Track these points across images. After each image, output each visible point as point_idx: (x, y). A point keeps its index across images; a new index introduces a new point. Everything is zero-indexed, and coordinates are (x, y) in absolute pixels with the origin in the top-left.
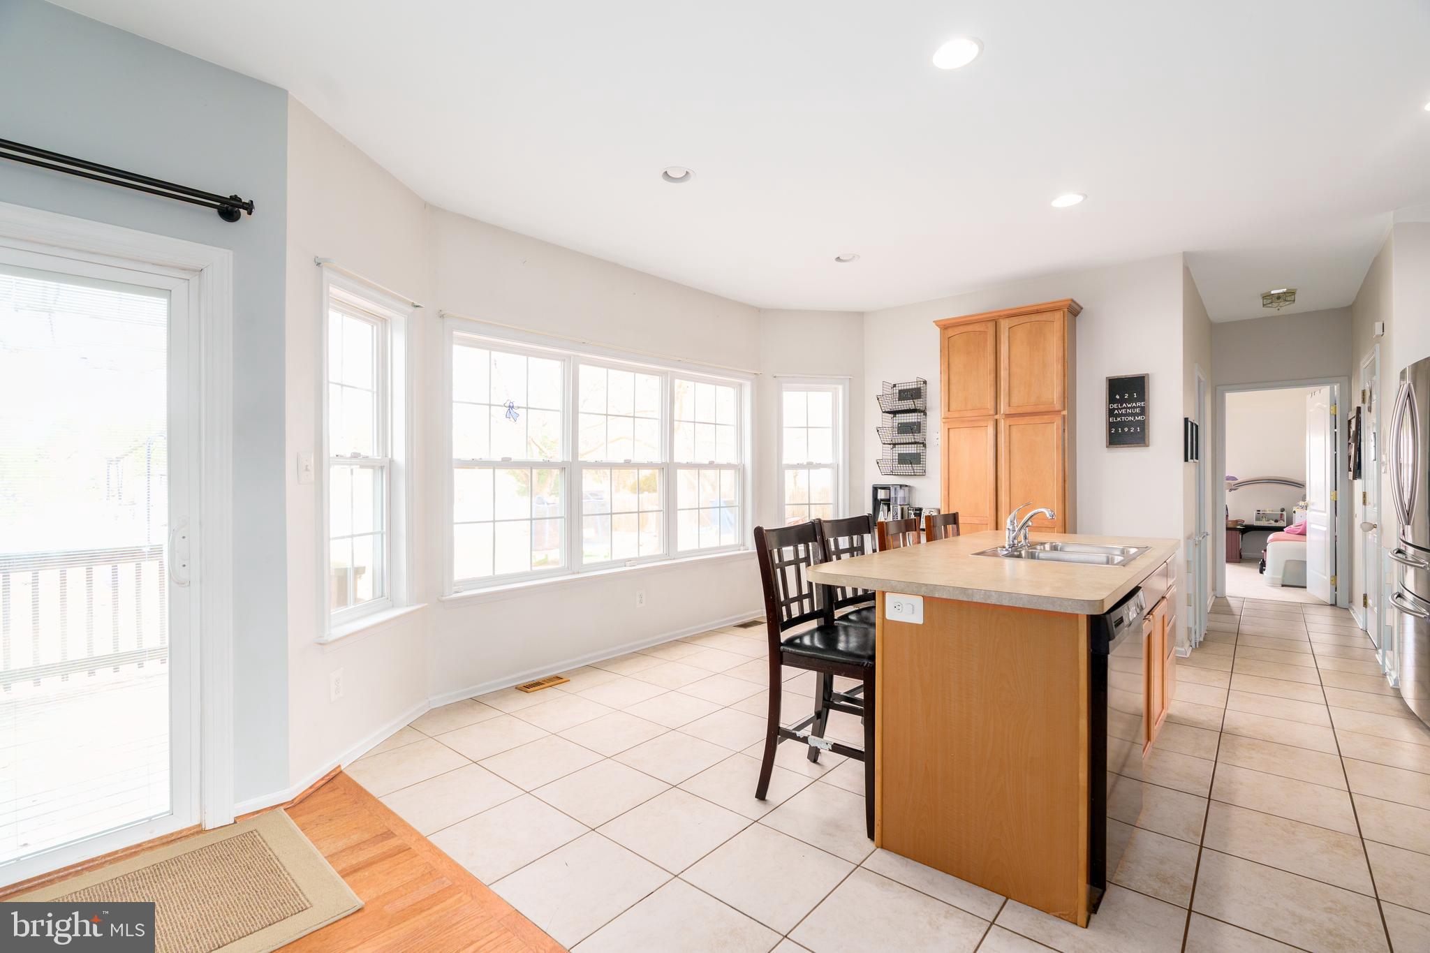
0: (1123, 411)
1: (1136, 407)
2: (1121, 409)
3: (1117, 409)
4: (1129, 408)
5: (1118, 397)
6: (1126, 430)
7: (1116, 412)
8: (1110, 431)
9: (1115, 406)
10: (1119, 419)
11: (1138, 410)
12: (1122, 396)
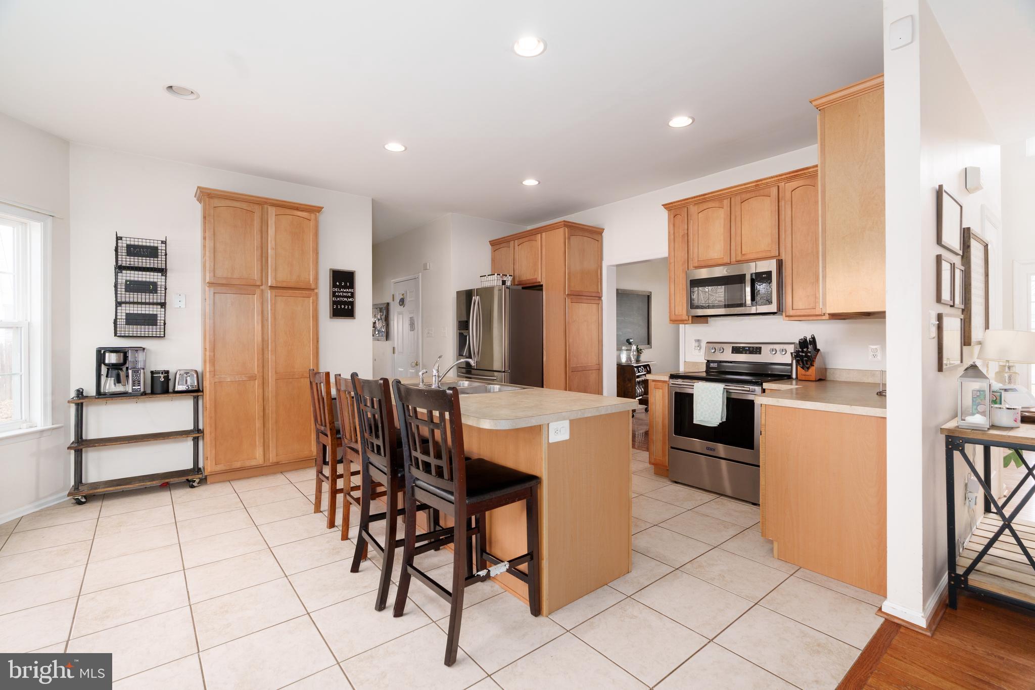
0: (341, 294)
1: (349, 292)
2: (340, 292)
3: (338, 292)
4: (345, 292)
5: (338, 284)
6: (343, 307)
7: (337, 294)
8: (333, 307)
9: (336, 290)
10: (338, 299)
11: (349, 294)
12: (340, 284)
